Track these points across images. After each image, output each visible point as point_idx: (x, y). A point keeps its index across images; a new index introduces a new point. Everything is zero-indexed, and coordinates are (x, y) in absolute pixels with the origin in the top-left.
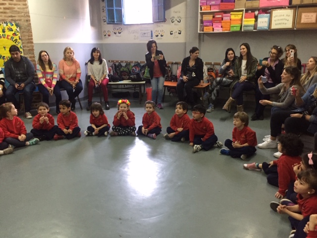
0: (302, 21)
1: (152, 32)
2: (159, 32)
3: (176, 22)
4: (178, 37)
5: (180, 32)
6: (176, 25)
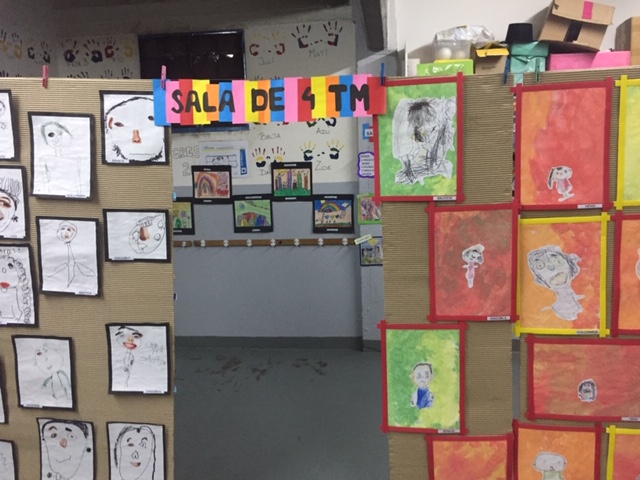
1: (243, 152)
2: (267, 154)
3: (322, 125)
4: (329, 168)
5: (334, 153)
6: (323, 132)
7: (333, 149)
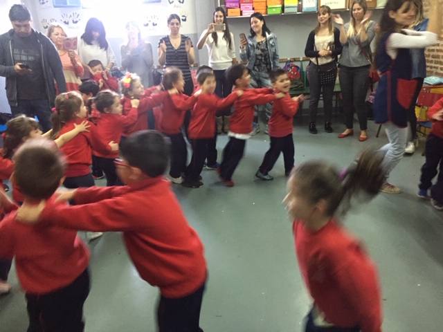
2: (150, 19)
3: (176, 3)
5: (184, 18)
6: (177, 7)
7: (183, 16)
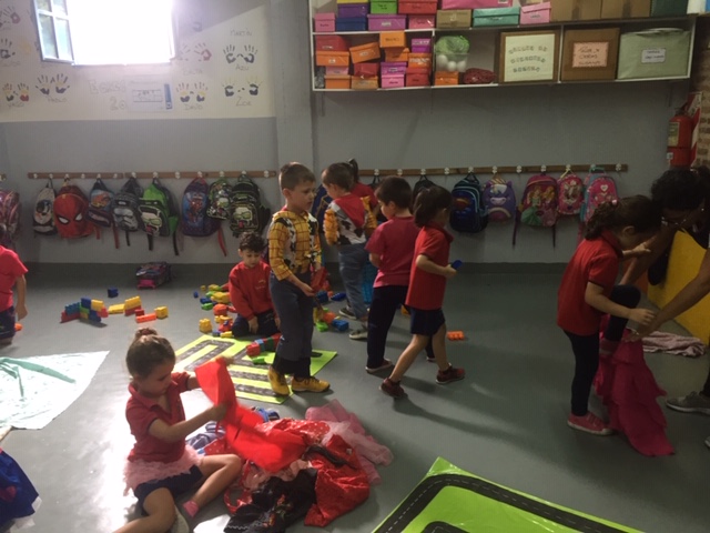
0: (576, 64)
1: (168, 88)
2: (190, 89)
3: (241, 61)
4: (249, 104)
5: (254, 89)
6: (242, 69)
7: (252, 86)
